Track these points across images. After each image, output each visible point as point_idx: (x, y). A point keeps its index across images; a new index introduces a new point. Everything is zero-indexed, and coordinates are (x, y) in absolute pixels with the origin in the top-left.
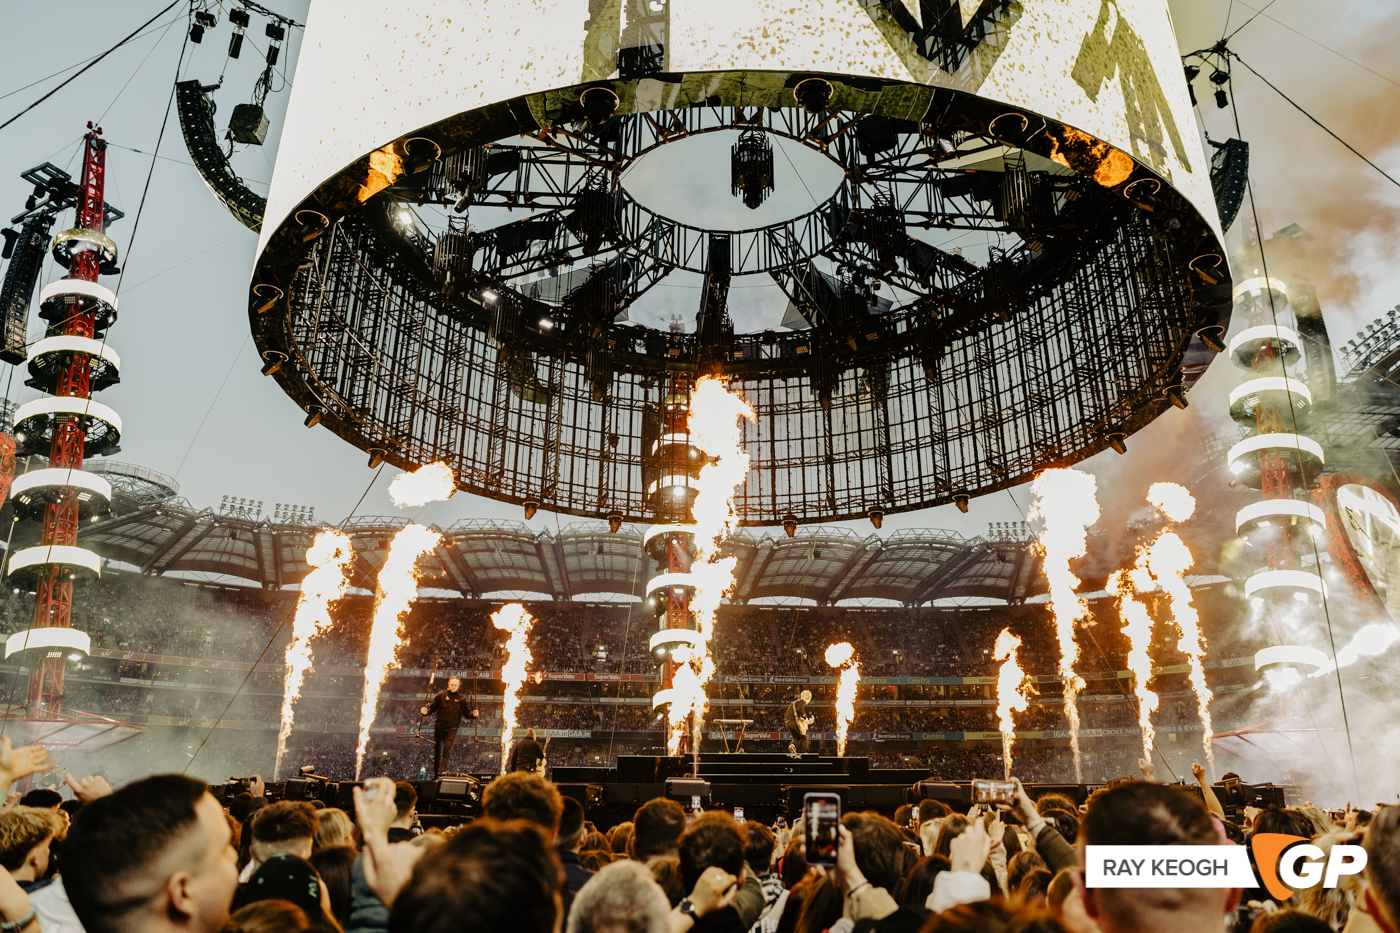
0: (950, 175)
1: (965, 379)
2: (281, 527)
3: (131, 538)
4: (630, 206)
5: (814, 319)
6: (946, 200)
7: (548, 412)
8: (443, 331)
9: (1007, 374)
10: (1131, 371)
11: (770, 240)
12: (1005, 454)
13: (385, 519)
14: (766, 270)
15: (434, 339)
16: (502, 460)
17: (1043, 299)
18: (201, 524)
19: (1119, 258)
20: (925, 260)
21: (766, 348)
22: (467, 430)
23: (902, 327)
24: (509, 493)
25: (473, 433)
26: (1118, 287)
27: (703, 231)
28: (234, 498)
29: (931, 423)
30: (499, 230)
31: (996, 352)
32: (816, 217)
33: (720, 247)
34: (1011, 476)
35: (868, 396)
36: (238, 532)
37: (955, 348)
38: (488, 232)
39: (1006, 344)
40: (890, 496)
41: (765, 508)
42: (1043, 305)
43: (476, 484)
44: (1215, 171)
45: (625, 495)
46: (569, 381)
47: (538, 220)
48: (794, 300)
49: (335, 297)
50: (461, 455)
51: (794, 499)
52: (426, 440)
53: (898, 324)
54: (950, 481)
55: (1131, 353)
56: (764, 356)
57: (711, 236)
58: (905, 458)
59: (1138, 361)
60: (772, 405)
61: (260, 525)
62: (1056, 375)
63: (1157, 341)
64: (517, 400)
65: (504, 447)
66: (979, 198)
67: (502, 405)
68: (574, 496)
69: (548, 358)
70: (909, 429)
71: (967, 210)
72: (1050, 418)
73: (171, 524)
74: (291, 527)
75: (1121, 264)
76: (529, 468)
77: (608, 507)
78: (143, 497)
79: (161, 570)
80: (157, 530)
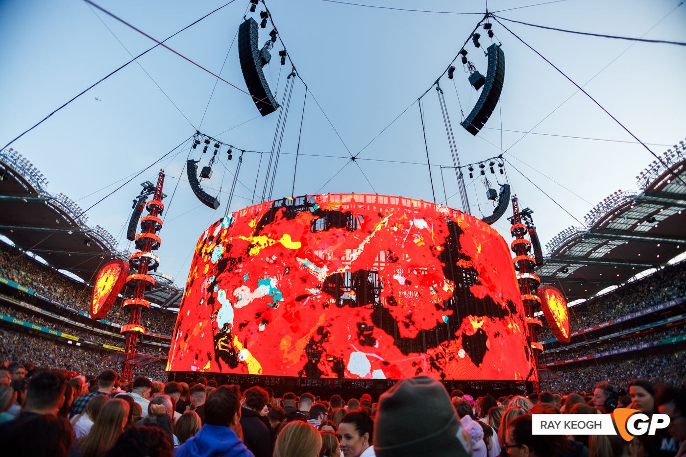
3: (158, 296)
18: (180, 293)
44: (501, 193)
73: (171, 293)
78: (163, 283)
79: (166, 307)
80: (167, 294)
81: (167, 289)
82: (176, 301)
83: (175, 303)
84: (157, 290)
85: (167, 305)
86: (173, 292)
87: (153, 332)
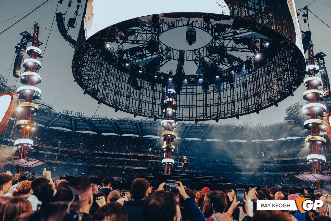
0: (238, 38)
1: (239, 88)
2: (76, 117)
5: (204, 72)
6: (236, 44)
7: (140, 93)
8: (116, 73)
9: (250, 86)
11: (194, 53)
13: (100, 116)
14: (193, 60)
15: (114, 74)
16: (129, 103)
18: (58, 116)
19: (278, 59)
20: (231, 59)
23: (225, 75)
24: (130, 111)
25: (122, 97)
28: (66, 110)
29: (231, 98)
30: (130, 49)
31: (247, 81)
33: (182, 54)
34: (250, 111)
35: (216, 91)
36: (67, 118)
37: (237, 80)
38: (127, 49)
39: (250, 79)
40: (220, 115)
41: (191, 117)
45: (157, 113)
47: (139, 47)
48: (199, 67)
50: (120, 102)
52: (111, 98)
54: (235, 112)
55: (280, 82)
57: (180, 52)
58: (224, 106)
60: (193, 92)
61: (72, 117)
62: (262, 87)
63: (287, 80)
64: (133, 89)
67: (129, 90)
69: (140, 80)
70: (226, 99)
71: (242, 47)
73: (51, 116)
74: (79, 117)
76: (135, 105)
78: (45, 109)
80: (48, 117)
81: (49, 113)
82: (55, 122)
84: (40, 115)
86: (53, 116)
87: (40, 144)
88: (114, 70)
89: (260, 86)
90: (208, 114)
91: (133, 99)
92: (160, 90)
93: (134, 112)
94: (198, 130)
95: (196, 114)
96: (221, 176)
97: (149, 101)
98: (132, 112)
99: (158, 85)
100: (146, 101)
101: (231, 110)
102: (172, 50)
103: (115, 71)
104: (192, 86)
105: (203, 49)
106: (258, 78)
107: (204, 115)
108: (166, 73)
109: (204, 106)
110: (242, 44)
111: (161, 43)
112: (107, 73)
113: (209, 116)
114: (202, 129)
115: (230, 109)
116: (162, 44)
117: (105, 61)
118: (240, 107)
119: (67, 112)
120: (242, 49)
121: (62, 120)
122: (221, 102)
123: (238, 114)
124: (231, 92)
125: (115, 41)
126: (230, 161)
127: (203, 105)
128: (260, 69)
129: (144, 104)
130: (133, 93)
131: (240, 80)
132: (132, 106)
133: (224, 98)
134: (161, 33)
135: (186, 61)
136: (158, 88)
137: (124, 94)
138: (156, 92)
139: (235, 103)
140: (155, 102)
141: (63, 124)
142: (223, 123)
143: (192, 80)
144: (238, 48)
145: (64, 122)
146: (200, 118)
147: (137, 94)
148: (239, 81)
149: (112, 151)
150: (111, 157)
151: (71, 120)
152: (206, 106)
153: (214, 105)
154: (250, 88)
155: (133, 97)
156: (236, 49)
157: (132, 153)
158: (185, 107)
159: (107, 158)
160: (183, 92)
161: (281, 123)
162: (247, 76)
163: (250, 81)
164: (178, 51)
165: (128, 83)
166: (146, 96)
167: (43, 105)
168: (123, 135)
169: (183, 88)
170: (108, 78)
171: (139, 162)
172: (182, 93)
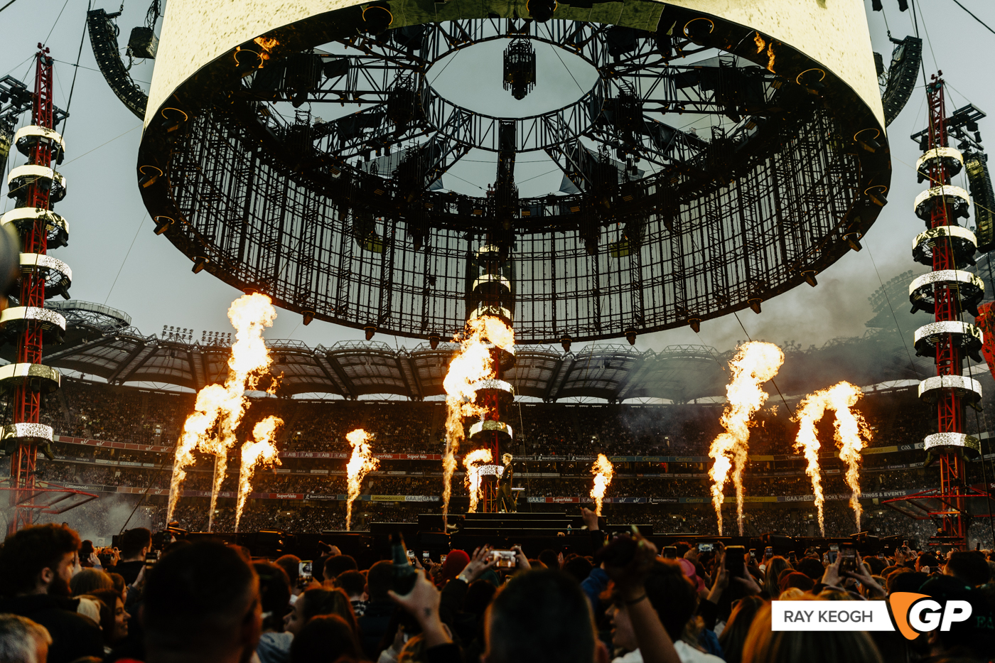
0: (682, 71)
1: (699, 230)
2: (207, 348)
3: (99, 357)
4: (437, 100)
5: (582, 186)
6: (679, 91)
7: (383, 259)
8: (301, 199)
9: (731, 225)
10: (822, 221)
11: (546, 125)
12: (728, 287)
13: (283, 342)
14: (542, 148)
15: (294, 205)
16: (348, 296)
17: (758, 167)
18: (149, 346)
19: (815, 133)
20: (666, 138)
21: (550, 208)
22: (321, 274)
23: (652, 190)
24: (354, 320)
25: (325, 275)
26: (814, 157)
27: (494, 118)
28: (172, 328)
29: (673, 264)
30: (339, 121)
31: (723, 208)
32: (580, 106)
33: (508, 130)
34: (732, 304)
35: (626, 244)
36: (176, 352)
37: (692, 206)
38: (331, 122)
39: (730, 202)
40: (641, 321)
41: (548, 330)
42: (759, 172)
43: (329, 314)
44: (894, 63)
45: (442, 321)
46: (400, 235)
47: (368, 112)
48: (566, 172)
49: (214, 174)
50: (316, 293)
51: (569, 323)
52: (289, 281)
53: (650, 189)
54: (687, 308)
55: (822, 208)
56: (547, 214)
57: (500, 122)
58: (653, 291)
59: (827, 213)
60: (553, 252)
61: (192, 347)
62: (767, 226)
63: (841, 198)
64: (359, 249)
65: (349, 285)
66: (704, 89)
67: (347, 254)
68: (404, 322)
69: (383, 219)
70: (657, 269)
71: (695, 98)
72: (761, 259)
73: (126, 347)
74: (215, 348)
75: (816, 138)
76: (369, 301)
77: (429, 330)
78: (105, 327)
79: (122, 381)
80: (117, 351)
81: (117, 339)
82: (141, 365)
83: (141, 371)
84: (92, 344)
85: (122, 376)
86: (133, 346)
87: (95, 438)
88: (293, 192)
89: (762, 222)
90: (602, 320)
91: (360, 282)
92: (447, 249)
93: (364, 323)
94: (597, 370)
95: (566, 320)
96: (674, 514)
97: (413, 287)
98: (360, 321)
99: (440, 233)
100: (405, 287)
101: (675, 304)
102: (473, 117)
103: (298, 195)
104: (548, 230)
105: (575, 109)
106: (755, 197)
107: (589, 324)
108: (463, 194)
109: (590, 293)
110: (696, 88)
111: (438, 95)
112: (271, 201)
113: (607, 326)
114: (608, 366)
115: (672, 302)
116: (441, 99)
117: (261, 163)
118: (701, 291)
119: (174, 333)
120: (699, 106)
121: (160, 359)
122: (644, 278)
123: (697, 315)
124: (674, 246)
125: (285, 97)
126: (699, 465)
127: (587, 291)
128: (763, 167)
129: (396, 296)
130: (361, 261)
131: (699, 206)
132: (358, 305)
133: (652, 265)
134: (429, 62)
135: (522, 151)
136: (442, 243)
137: (329, 267)
138: (436, 255)
139: (687, 280)
140: (432, 287)
141: (168, 372)
142: (674, 347)
143: (550, 210)
144: (684, 103)
145: (170, 365)
146: (577, 332)
147: (372, 264)
148: (697, 209)
149: (327, 450)
150: (325, 469)
151: (190, 358)
152: (596, 293)
153: (620, 289)
154: (733, 231)
155: (360, 275)
156: (676, 106)
157: (388, 452)
158: (528, 300)
159: (312, 471)
160: (522, 253)
161: (857, 339)
162: (721, 193)
163: (730, 206)
164: (493, 122)
165: (342, 230)
166: (403, 270)
167: (98, 312)
168: (361, 398)
169: (522, 241)
170: (276, 216)
171: (414, 479)
172: (520, 256)
